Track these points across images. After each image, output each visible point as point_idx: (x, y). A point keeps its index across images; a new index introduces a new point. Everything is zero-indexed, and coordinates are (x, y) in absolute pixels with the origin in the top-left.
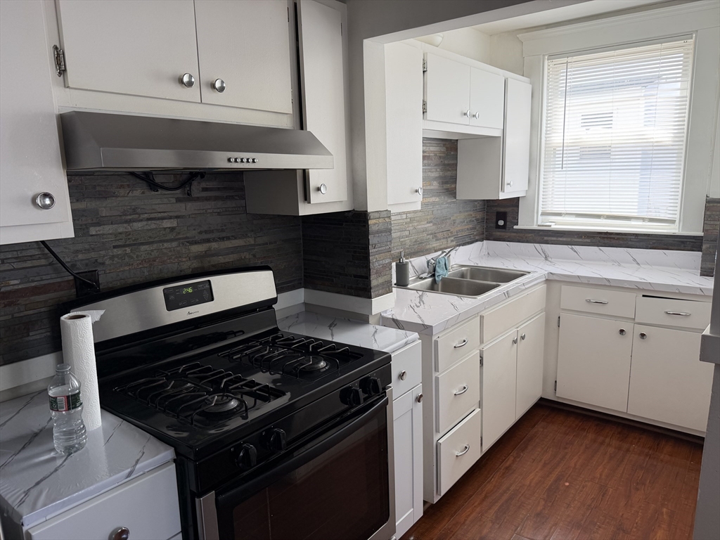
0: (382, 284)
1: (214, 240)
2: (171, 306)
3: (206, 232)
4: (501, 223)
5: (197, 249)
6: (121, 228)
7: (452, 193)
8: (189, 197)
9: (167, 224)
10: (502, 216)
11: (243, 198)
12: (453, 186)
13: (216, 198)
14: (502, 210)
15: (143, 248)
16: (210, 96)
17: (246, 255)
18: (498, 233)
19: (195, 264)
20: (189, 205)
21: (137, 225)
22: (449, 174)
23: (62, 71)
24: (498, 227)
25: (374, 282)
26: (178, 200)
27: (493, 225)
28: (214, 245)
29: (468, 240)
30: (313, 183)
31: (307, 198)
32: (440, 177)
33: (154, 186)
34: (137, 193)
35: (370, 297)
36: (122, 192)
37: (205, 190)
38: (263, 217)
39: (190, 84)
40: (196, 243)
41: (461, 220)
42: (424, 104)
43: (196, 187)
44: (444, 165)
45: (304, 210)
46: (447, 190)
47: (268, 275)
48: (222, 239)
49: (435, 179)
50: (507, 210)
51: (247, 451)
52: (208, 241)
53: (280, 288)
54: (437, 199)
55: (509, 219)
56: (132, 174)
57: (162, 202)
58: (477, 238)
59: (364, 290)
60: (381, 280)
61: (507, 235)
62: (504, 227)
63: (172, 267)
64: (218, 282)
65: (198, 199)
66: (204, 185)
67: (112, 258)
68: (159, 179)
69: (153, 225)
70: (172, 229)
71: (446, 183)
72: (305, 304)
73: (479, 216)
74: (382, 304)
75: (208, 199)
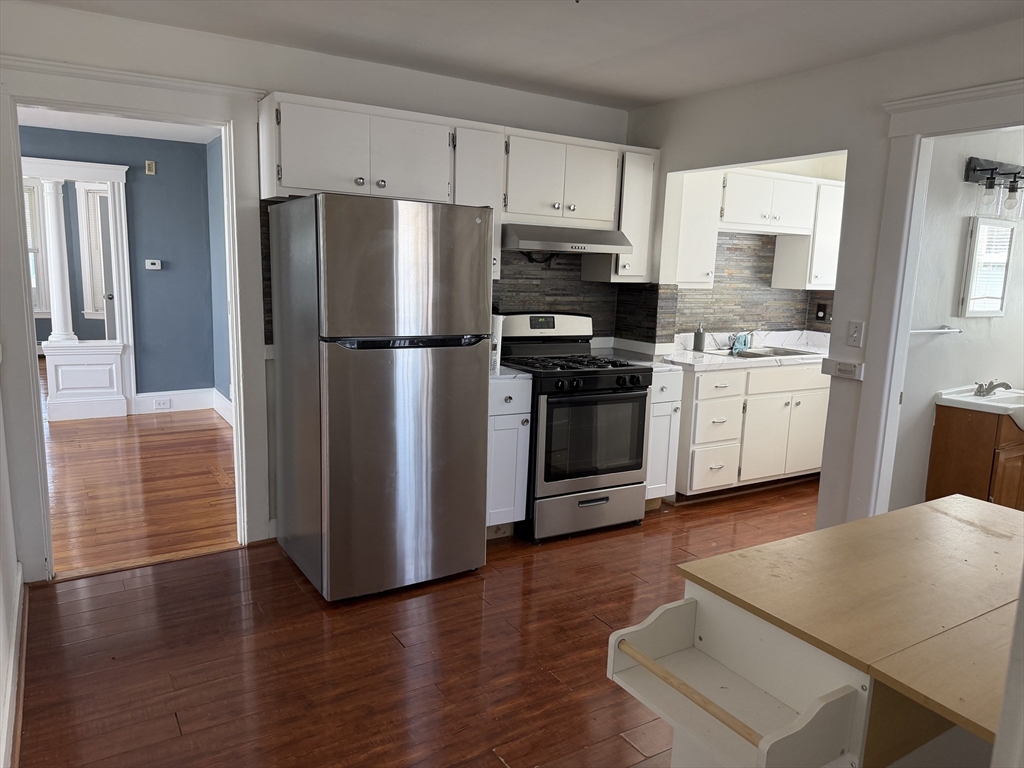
0: (666, 336)
1: (559, 295)
2: (533, 326)
3: (555, 289)
4: (821, 314)
5: (549, 299)
6: (513, 282)
7: (768, 282)
8: (549, 268)
9: (535, 282)
10: (822, 308)
11: (580, 270)
12: (768, 276)
13: (564, 270)
14: (823, 302)
15: (522, 294)
16: (568, 213)
17: (577, 308)
18: (818, 324)
19: (547, 308)
20: (548, 272)
21: (521, 281)
22: (764, 264)
23: (505, 206)
24: (818, 318)
25: (658, 333)
26: (543, 269)
27: (814, 316)
28: (559, 298)
29: (782, 327)
30: (621, 263)
31: (616, 272)
32: (754, 267)
33: (531, 260)
34: (522, 263)
35: (655, 342)
36: (516, 262)
37: (558, 264)
38: (591, 283)
39: (558, 208)
40: (549, 295)
41: (776, 307)
42: (722, 210)
43: (553, 263)
44: (759, 256)
45: (614, 279)
46: (761, 278)
47: (588, 321)
48: (564, 295)
49: (747, 268)
50: (828, 302)
51: (563, 383)
52: (556, 295)
53: (596, 334)
54: (748, 286)
55: (828, 310)
56: (522, 252)
57: (534, 269)
58: (795, 327)
59: (650, 337)
60: (665, 333)
61: (825, 326)
62: (823, 318)
63: (535, 308)
64: (558, 318)
65: (553, 269)
66: (558, 261)
67: (506, 297)
68: (534, 256)
69: (528, 282)
70: (537, 285)
71: (760, 272)
72: (614, 349)
73: (800, 306)
74: (660, 348)
75: (559, 270)
